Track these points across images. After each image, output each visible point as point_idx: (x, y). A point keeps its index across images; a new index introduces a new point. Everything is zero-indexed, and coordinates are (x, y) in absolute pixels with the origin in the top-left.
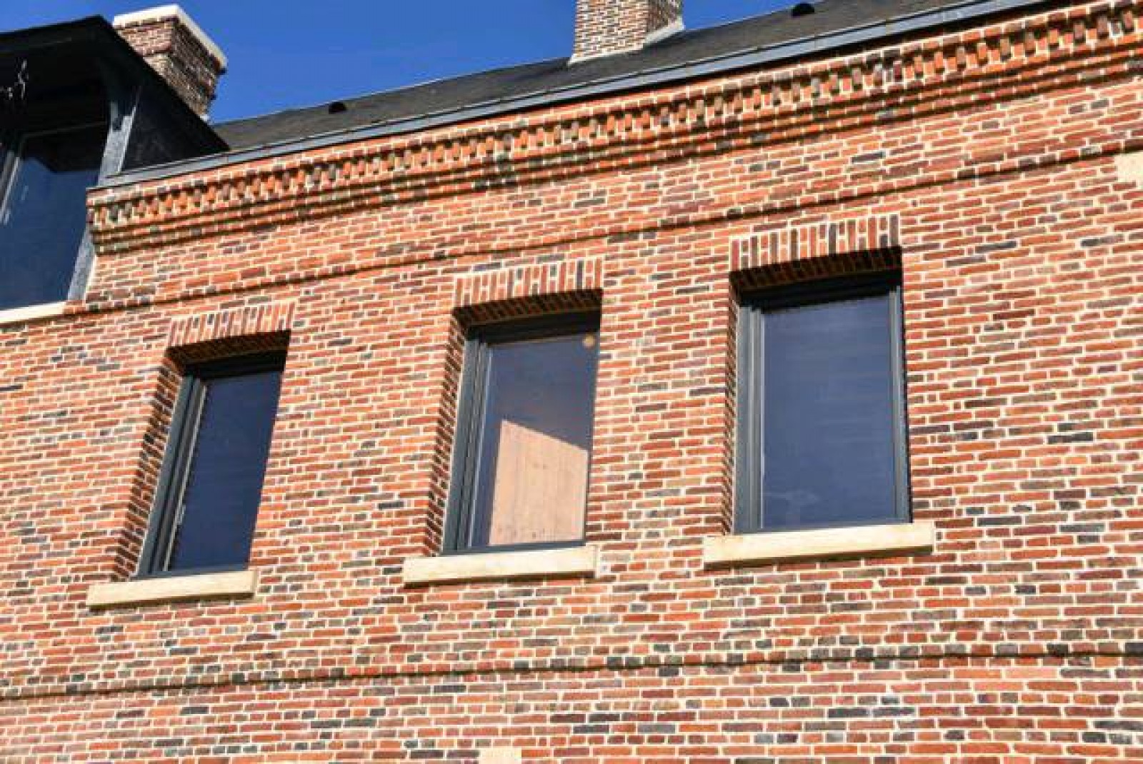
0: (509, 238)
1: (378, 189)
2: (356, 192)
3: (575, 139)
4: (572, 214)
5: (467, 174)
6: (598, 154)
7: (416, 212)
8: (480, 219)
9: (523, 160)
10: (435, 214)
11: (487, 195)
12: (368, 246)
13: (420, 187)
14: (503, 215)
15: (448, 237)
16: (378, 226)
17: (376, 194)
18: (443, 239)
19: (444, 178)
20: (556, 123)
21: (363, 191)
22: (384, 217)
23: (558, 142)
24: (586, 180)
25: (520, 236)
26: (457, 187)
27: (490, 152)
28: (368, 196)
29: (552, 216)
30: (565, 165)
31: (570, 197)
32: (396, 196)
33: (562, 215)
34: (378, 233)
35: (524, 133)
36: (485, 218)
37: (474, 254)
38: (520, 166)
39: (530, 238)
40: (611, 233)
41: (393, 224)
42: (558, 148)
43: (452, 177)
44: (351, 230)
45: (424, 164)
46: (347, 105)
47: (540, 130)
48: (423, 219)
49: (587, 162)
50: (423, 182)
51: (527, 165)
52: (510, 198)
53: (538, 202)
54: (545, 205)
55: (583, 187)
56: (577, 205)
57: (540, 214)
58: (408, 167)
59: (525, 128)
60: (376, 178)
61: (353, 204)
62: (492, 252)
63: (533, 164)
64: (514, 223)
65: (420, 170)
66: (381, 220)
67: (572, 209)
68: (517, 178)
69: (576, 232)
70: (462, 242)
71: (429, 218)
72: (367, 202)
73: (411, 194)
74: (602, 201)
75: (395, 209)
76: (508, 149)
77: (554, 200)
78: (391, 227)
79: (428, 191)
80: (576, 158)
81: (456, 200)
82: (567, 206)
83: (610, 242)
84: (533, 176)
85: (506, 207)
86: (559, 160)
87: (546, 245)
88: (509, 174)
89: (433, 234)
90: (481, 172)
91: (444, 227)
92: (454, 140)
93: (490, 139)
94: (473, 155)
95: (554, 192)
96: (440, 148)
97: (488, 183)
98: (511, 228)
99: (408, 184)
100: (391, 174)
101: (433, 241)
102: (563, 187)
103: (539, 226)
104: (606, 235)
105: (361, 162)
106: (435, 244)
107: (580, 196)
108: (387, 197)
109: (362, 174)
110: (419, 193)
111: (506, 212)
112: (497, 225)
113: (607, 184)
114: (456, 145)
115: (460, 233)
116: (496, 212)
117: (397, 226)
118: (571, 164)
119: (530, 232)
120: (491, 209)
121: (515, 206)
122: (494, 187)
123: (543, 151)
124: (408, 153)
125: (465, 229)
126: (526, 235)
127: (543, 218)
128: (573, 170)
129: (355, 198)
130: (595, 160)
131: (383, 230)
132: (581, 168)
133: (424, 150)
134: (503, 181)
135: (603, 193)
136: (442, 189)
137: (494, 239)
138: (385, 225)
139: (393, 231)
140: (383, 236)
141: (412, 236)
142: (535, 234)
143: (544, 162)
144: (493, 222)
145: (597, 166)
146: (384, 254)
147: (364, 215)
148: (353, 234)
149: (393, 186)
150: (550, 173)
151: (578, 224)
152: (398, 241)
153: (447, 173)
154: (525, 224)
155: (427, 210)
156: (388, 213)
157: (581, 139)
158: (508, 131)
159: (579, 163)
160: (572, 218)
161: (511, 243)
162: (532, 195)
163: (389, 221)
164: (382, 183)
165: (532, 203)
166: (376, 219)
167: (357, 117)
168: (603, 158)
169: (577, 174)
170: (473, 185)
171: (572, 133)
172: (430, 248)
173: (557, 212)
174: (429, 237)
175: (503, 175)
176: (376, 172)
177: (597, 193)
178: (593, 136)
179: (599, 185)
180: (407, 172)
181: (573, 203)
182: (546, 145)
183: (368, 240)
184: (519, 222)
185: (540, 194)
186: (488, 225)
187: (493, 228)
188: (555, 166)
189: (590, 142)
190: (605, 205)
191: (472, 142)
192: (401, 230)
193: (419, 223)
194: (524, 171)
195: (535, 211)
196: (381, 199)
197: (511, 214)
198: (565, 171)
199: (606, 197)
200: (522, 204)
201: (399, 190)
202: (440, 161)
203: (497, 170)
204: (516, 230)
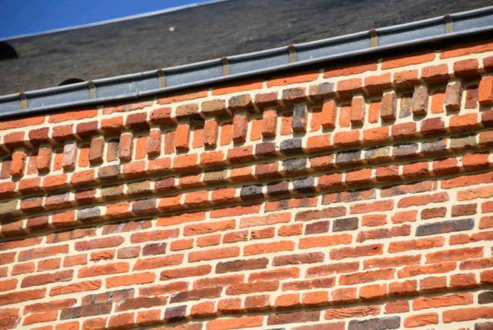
0: (302, 285)
1: (71, 197)
2: (33, 203)
3: (420, 114)
4: (413, 245)
5: (228, 174)
6: (460, 142)
7: (136, 239)
8: (248, 251)
9: (326, 151)
10: (169, 241)
11: (262, 210)
12: (47, 299)
13: (147, 194)
14: (290, 246)
15: (191, 282)
16: (68, 262)
17: (68, 206)
18: (184, 285)
19: (188, 180)
20: (387, 87)
21: (44, 201)
22: (79, 247)
23: (388, 119)
24: (439, 187)
25: (317, 284)
26: (210, 196)
27: (269, 136)
28: (54, 209)
29: (376, 249)
30: (400, 159)
31: (411, 217)
32: (103, 210)
33: (394, 248)
34: (67, 275)
35: (329, 105)
36: (259, 249)
37: (236, 313)
38: (320, 161)
39: (337, 286)
40: (485, 284)
41: (95, 259)
42: (390, 130)
43: (202, 177)
44: (18, 270)
45: (153, 155)
46: (17, 48)
47: (358, 98)
48: (150, 249)
49: (441, 155)
50: (152, 185)
51: (333, 159)
52: (301, 216)
53: (351, 224)
54: (362, 228)
55: (431, 199)
56: (421, 231)
57: (354, 245)
58: (125, 160)
59: (330, 96)
60: (69, 178)
61: (24, 223)
62: (268, 310)
63: (344, 158)
64: (309, 259)
65: (147, 165)
66: (73, 252)
67: (412, 237)
68: (316, 181)
69: (419, 278)
70: (215, 293)
71: (160, 249)
72: (51, 219)
73: (129, 207)
74: (469, 225)
75: (99, 232)
76: (300, 131)
77: (381, 220)
78: (91, 264)
79: (158, 202)
80: (420, 148)
81: (208, 218)
82: (405, 231)
83: (482, 299)
84: (344, 177)
85: (295, 231)
86: (390, 151)
87: (364, 301)
88: (303, 174)
89: (165, 276)
90: (252, 170)
91: (185, 264)
92: (208, 114)
93: (269, 114)
94: (239, 140)
95: (378, 206)
96: (183, 127)
97: (265, 190)
98: (304, 268)
99: (125, 189)
100: (96, 172)
101: (167, 289)
102: (396, 199)
103: (355, 266)
104: (475, 287)
105: (43, 151)
106: (169, 295)
107: (426, 214)
108: (86, 212)
109: (44, 171)
110: (144, 205)
111: (295, 239)
112: (278, 262)
113: (478, 194)
114: (210, 122)
115: (213, 275)
116: (277, 239)
117: (103, 263)
118: (412, 158)
119: (337, 276)
120: (268, 233)
121: (310, 230)
122: (274, 196)
123: (361, 135)
124: (126, 135)
125: (221, 268)
126: (329, 283)
127: (359, 252)
128: (416, 168)
129: (29, 212)
130: (456, 152)
131: (77, 269)
132: (431, 166)
133: (155, 130)
134: (291, 186)
135: (471, 209)
136: (183, 199)
137: (274, 288)
138: (81, 261)
139: (97, 271)
140: (76, 280)
141: (126, 280)
142: (346, 280)
143: (363, 155)
144: (271, 257)
145: (459, 162)
146: (77, 313)
147: (44, 243)
148: (20, 278)
149: (98, 193)
150: (373, 173)
151: (423, 262)
152: (103, 290)
153: (194, 170)
154: (328, 261)
155: (158, 235)
156: (87, 238)
157: (430, 115)
158: (301, 100)
159: (427, 155)
160: (413, 253)
161: (302, 296)
162: (342, 210)
163: (89, 253)
164: (80, 187)
165: (342, 225)
166: (65, 249)
167: (37, 70)
168: (468, 148)
169: (423, 176)
170: (238, 192)
171: (416, 102)
172: (159, 302)
173: (386, 242)
174: (158, 282)
175: (290, 175)
176: (69, 168)
177: (459, 211)
178: (453, 109)
179: (461, 196)
180: (124, 169)
181: (414, 226)
182: (367, 126)
183: (49, 287)
184: (318, 257)
185: (355, 210)
186: (263, 263)
187: (270, 268)
188: (383, 162)
189: (447, 120)
190: (476, 230)
191: (239, 119)
192: (109, 269)
193: (142, 257)
194: (328, 169)
195: (348, 240)
196: (76, 214)
197: (303, 244)
198: (401, 170)
199: (477, 218)
200: (323, 227)
201: (109, 200)
202: (182, 149)
203: (280, 166)
204: (311, 272)
